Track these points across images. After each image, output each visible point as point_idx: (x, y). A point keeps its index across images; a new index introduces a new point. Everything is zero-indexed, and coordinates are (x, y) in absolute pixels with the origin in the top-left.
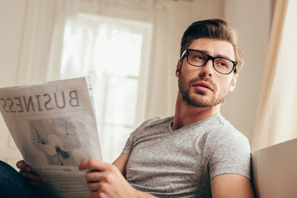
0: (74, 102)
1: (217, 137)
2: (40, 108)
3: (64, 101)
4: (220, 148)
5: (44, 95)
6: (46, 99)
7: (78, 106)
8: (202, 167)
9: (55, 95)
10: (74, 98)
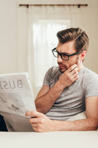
0: (20, 86)
1: (88, 79)
2: (1, 87)
3: (14, 85)
4: (90, 84)
5: (4, 82)
6: (5, 84)
7: (22, 87)
8: (83, 93)
9: (9, 82)
10: (20, 84)
